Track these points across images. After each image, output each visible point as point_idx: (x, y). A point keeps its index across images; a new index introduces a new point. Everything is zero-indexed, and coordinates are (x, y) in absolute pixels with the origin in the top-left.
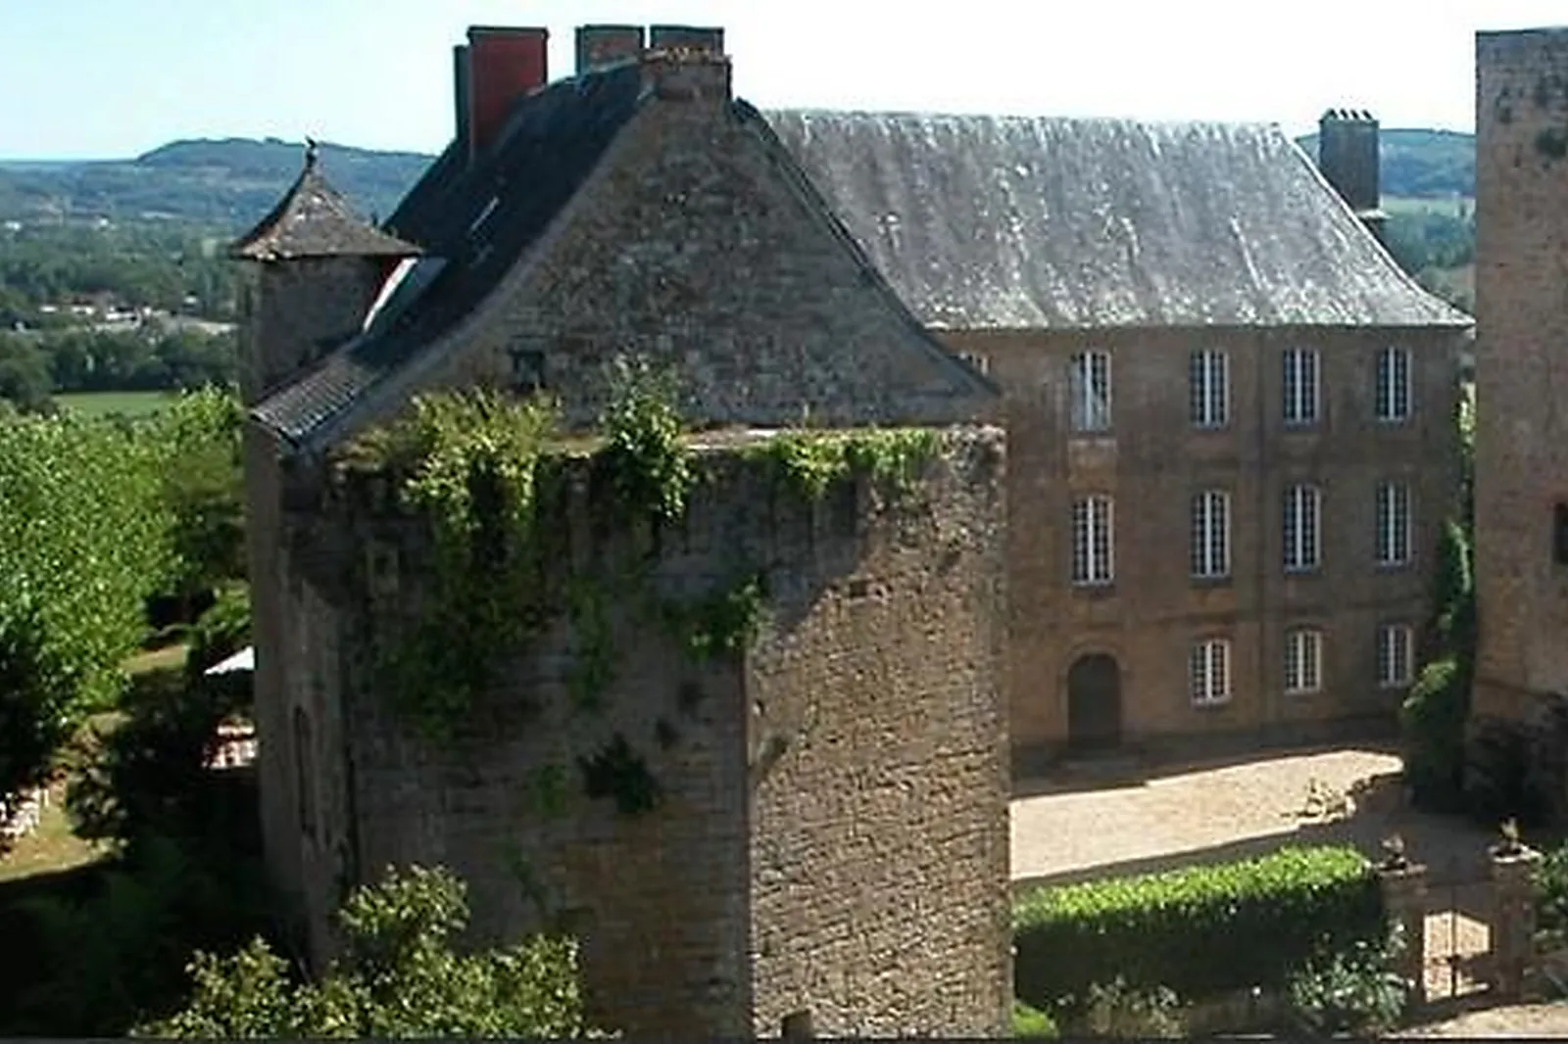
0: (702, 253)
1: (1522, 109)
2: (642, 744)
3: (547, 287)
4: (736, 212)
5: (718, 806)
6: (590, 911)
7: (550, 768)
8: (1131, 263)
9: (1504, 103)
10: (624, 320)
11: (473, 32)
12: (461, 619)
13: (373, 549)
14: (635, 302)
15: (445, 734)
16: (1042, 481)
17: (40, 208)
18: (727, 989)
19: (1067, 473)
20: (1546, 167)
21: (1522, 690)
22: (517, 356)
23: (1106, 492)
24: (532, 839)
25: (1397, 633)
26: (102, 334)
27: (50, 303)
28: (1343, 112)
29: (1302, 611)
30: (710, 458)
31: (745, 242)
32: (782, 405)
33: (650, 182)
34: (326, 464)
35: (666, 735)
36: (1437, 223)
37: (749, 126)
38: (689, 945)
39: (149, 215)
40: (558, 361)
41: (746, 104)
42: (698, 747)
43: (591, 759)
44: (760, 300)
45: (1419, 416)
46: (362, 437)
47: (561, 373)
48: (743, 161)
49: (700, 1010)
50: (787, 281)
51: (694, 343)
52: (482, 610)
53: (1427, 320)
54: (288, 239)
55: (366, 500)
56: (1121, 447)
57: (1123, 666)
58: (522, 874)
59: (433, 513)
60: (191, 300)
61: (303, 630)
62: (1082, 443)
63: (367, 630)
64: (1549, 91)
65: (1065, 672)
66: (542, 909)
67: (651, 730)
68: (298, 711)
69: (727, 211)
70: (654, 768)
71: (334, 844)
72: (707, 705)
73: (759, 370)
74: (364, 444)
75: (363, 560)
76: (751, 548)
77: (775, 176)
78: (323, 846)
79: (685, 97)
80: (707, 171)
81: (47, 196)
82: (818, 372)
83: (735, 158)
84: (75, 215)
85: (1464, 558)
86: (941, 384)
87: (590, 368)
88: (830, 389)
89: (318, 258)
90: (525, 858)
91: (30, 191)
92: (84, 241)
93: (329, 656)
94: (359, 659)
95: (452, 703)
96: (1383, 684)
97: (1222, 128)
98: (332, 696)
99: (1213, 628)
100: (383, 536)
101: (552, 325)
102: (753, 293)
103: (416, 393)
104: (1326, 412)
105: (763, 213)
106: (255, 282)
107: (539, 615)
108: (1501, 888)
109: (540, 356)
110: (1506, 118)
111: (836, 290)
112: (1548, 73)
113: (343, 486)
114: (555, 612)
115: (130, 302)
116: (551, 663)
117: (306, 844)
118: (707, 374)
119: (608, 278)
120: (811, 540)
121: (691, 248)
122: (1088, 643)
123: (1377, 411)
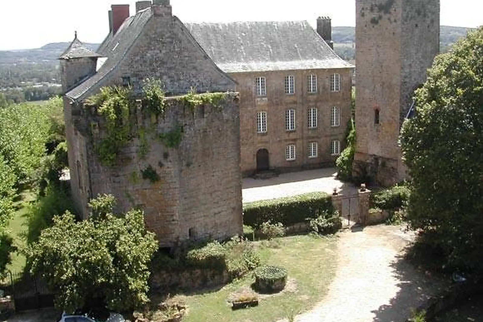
0: (166, 53)
1: (367, 12)
2: (155, 167)
3: (130, 62)
4: (174, 42)
5: (174, 181)
6: (144, 205)
7: (134, 172)
8: (270, 55)
9: (363, 11)
10: (148, 69)
11: (113, 6)
12: (113, 139)
13: (93, 123)
14: (151, 65)
15: (110, 165)
16: (249, 109)
17: (20, 60)
18: (176, 222)
19: (255, 106)
20: (373, 27)
21: (366, 154)
22: (124, 78)
23: (265, 110)
24: (130, 188)
25: (336, 143)
26: (35, 88)
27: (23, 81)
28: (323, 17)
29: (313, 138)
30: (169, 100)
31: (176, 50)
32: (186, 88)
33: (154, 36)
34: (81, 104)
35: (161, 165)
36: (346, 49)
37: (177, 22)
38: (168, 212)
39: (44, 60)
40: (133, 79)
41: (175, 17)
42: (168, 168)
43: (144, 170)
44: (180, 63)
45: (341, 91)
46: (90, 98)
47: (134, 82)
48: (175, 31)
49: (170, 227)
50: (187, 58)
51: (165, 74)
52: (117, 137)
53: (344, 66)
54: (71, 54)
55: (91, 112)
56: (268, 100)
57: (269, 152)
58: (129, 196)
59: (106, 115)
60: (54, 79)
61: (78, 143)
62: (259, 99)
63: (92, 142)
64: (374, 8)
65: (255, 154)
66: (134, 204)
67: (157, 163)
68: (78, 161)
69: (172, 42)
70: (158, 172)
71: (87, 190)
72: (170, 158)
73: (180, 80)
74: (90, 99)
75: (91, 126)
76: (179, 121)
77: (183, 33)
78: (84, 191)
79: (161, 15)
80: (167, 33)
81: (21, 57)
82: (194, 80)
83: (174, 30)
84: (27, 61)
85: (353, 123)
86: (224, 82)
87: (141, 81)
88: (197, 84)
89: (78, 58)
90: (129, 193)
91: (18, 56)
92: (30, 67)
93: (84, 149)
94: (90, 148)
95: (111, 158)
96: (333, 154)
97: (292, 22)
98: (85, 158)
99: (291, 142)
100: (95, 120)
101: (132, 70)
102: (178, 62)
103: (101, 87)
104: (318, 89)
105: (180, 42)
106: (64, 64)
107: (130, 138)
108: (360, 199)
109: (129, 78)
110: (363, 15)
111: (198, 60)
112: (374, 3)
113: (85, 109)
114: (134, 137)
115: (40, 80)
116: (134, 149)
117: (81, 190)
118: (168, 81)
119: (144, 59)
120: (193, 119)
121: (164, 52)
122: (261, 146)
123: (331, 89)
